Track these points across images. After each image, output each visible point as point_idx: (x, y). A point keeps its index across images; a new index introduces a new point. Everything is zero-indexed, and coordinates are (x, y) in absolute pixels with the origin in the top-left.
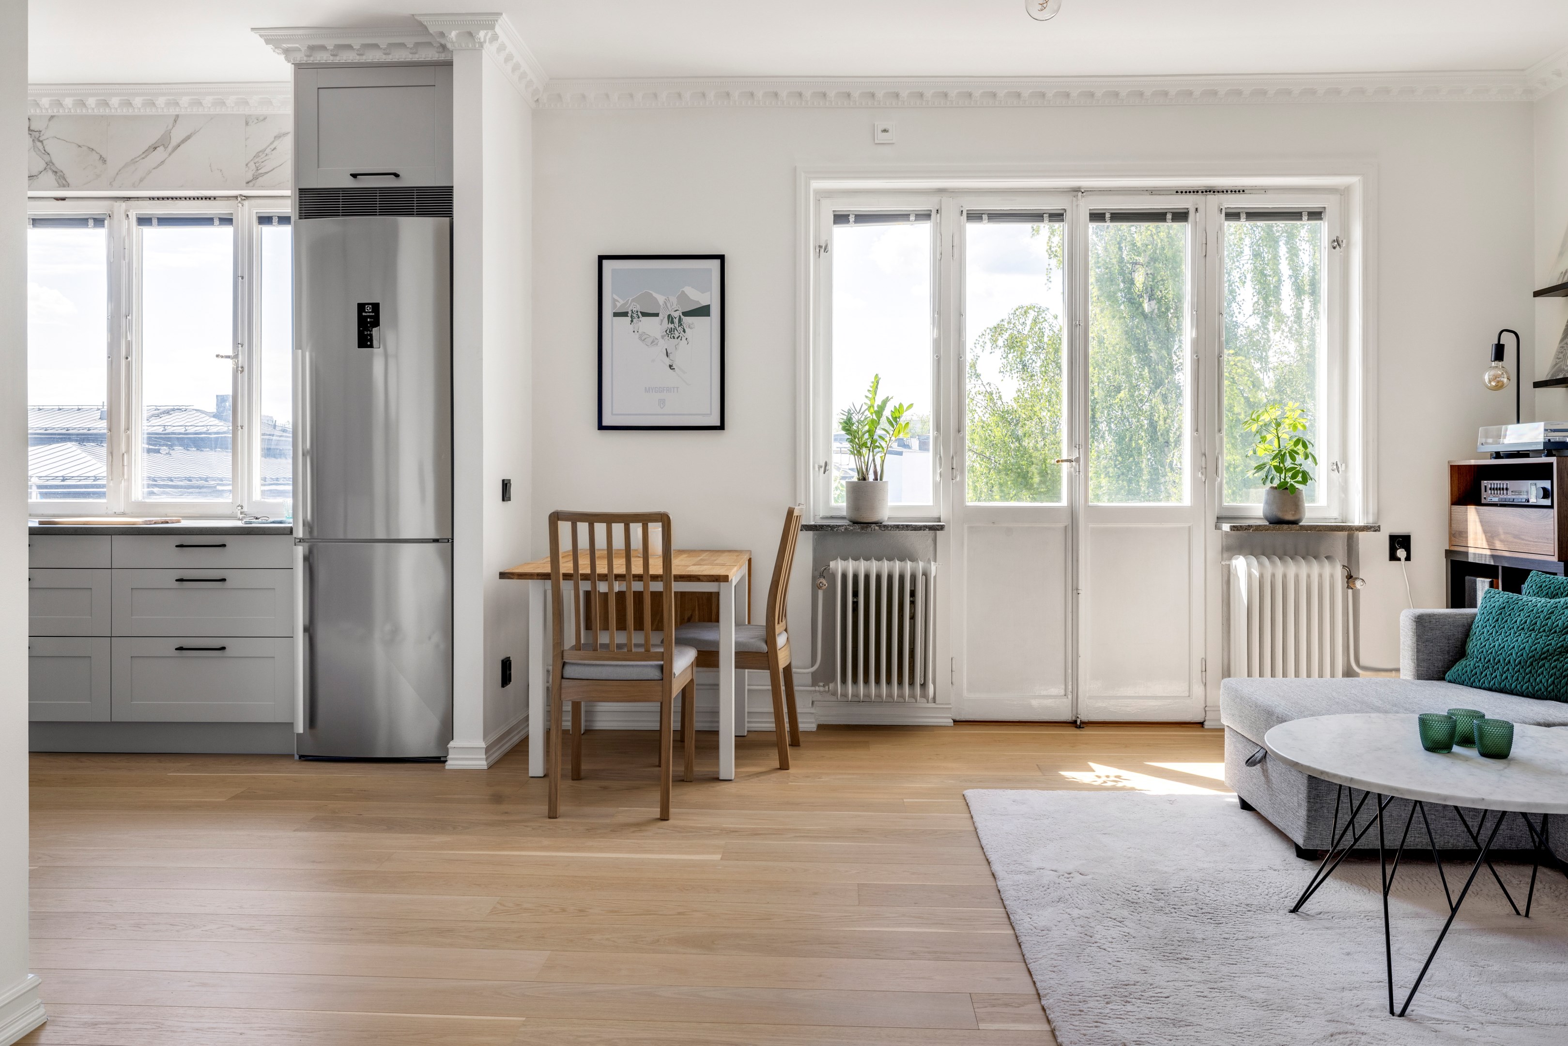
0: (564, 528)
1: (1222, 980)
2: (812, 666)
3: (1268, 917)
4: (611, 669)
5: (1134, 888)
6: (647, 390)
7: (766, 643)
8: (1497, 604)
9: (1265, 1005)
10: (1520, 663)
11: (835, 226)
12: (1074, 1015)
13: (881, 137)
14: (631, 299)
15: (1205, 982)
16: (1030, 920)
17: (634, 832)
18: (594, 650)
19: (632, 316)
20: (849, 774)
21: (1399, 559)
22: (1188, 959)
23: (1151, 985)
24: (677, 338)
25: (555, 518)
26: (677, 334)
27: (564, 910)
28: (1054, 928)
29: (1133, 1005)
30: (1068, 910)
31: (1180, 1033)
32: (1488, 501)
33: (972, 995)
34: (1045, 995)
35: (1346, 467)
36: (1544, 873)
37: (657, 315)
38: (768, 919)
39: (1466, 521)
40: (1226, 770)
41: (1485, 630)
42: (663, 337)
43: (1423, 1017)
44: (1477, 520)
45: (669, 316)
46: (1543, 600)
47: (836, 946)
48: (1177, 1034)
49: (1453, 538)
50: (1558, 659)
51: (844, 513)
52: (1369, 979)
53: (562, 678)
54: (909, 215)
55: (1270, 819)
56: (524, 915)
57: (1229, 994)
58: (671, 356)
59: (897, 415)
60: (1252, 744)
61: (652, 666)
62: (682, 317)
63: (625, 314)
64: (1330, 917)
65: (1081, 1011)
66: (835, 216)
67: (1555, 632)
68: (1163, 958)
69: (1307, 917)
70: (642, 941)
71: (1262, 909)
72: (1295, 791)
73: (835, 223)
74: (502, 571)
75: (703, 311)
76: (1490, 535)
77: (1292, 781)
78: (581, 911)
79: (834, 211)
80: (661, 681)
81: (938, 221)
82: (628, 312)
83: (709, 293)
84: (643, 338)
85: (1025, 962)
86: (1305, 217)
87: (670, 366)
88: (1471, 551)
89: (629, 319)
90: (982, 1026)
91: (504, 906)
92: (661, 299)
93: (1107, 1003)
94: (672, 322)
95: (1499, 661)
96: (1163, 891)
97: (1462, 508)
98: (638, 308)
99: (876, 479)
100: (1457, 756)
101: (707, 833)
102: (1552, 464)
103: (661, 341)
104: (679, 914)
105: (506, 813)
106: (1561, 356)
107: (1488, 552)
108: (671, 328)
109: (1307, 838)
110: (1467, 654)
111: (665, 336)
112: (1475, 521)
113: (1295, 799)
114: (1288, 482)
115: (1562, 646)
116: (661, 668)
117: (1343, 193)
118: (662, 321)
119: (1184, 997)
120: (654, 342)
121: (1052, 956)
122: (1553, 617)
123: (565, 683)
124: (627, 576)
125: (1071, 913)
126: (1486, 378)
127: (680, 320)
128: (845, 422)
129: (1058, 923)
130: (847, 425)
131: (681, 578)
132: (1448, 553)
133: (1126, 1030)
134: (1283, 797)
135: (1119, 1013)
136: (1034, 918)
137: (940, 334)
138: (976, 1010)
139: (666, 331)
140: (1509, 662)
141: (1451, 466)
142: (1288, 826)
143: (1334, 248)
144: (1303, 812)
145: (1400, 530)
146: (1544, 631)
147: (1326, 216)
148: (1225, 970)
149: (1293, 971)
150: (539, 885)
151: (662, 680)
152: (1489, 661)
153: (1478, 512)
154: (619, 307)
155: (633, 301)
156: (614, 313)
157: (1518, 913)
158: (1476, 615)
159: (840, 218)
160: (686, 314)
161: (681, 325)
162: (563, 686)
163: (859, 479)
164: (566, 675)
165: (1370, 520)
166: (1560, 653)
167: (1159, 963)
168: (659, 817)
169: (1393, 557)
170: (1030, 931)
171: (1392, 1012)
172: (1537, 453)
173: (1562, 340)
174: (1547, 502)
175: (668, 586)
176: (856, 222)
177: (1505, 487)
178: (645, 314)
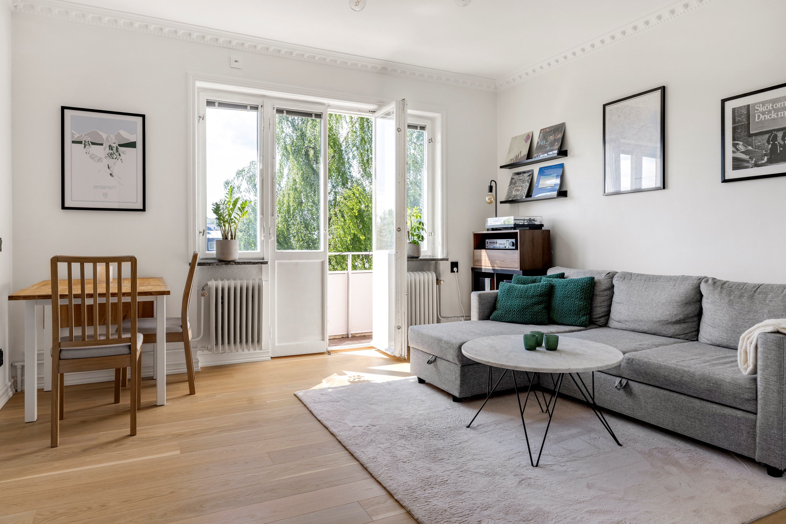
0: (62, 267)
1: (463, 466)
2: (198, 337)
3: (460, 431)
4: (95, 351)
5: (399, 429)
6: (95, 187)
7: (181, 326)
8: (506, 288)
9: (487, 474)
10: (519, 311)
11: (207, 107)
12: (414, 501)
13: (235, 65)
14: (84, 134)
15: (457, 469)
16: (364, 455)
17: (116, 446)
18: (83, 340)
19: (85, 144)
20: (230, 392)
21: (454, 272)
22: (443, 459)
23: (437, 476)
24: (115, 159)
25: (55, 261)
26: (115, 157)
27: (90, 508)
28: (378, 456)
29: (436, 488)
30: (378, 446)
31: (463, 498)
32: (489, 247)
33: (359, 502)
34: (395, 493)
35: (434, 234)
36: (539, 393)
37: (102, 144)
38: (227, 484)
39: (481, 255)
40: (411, 367)
41: (503, 298)
42: (106, 157)
43: (545, 465)
44: (486, 255)
45: (110, 146)
46: (523, 285)
47: (274, 491)
48: (463, 499)
49: (475, 263)
50: (532, 308)
51: (215, 256)
52: (515, 452)
53: (60, 359)
54: (247, 106)
55: (439, 386)
56: (60, 518)
57: (470, 473)
58: (111, 169)
59: (244, 206)
60: (427, 354)
61: (123, 346)
62: (118, 147)
63: (80, 142)
64: (483, 427)
65: (416, 498)
66: (207, 102)
67: (529, 298)
68: (433, 461)
69: (474, 428)
70: (155, 517)
71: (456, 428)
72: (454, 373)
73: (207, 105)
74: (9, 295)
75: (132, 145)
76: (492, 262)
77: (452, 369)
78: (103, 506)
79: (207, 99)
80: (130, 355)
81: (262, 111)
82: (82, 142)
83: (136, 135)
84: (92, 157)
85: (373, 477)
86: (419, 128)
87: (111, 174)
88: (483, 267)
89: (83, 145)
90: (374, 518)
91: (42, 515)
92: (104, 136)
93: (425, 490)
94: (112, 149)
95: (511, 311)
96: (412, 428)
97: (479, 250)
98: (89, 139)
99: (232, 239)
100: (538, 351)
101: (164, 439)
102: (517, 232)
103: (105, 160)
104: (171, 493)
105: (17, 449)
106: (510, 191)
107: (491, 268)
108: (111, 153)
109: (460, 393)
110: (497, 308)
111: (107, 157)
112: (485, 256)
113: (454, 376)
114: (415, 241)
115: (533, 303)
116: (130, 347)
117: (432, 120)
118: (105, 148)
119: (454, 479)
120: (100, 160)
121: (386, 471)
122: (528, 292)
123: (62, 362)
124: (107, 294)
125: (380, 446)
126: (487, 199)
127: (117, 149)
128: (216, 209)
129: (378, 454)
130: (217, 210)
131: (141, 294)
132: (473, 269)
133: (441, 502)
134: (446, 376)
135: (433, 494)
136: (366, 453)
137: (263, 167)
138: (366, 510)
139: (108, 154)
140: (515, 311)
141: (474, 234)
142: (450, 389)
143: (430, 142)
144: (458, 382)
145: (454, 260)
146: (525, 297)
147: (427, 128)
148: (460, 460)
149: (486, 455)
150: (64, 495)
151: (130, 353)
152: (507, 311)
153: (486, 251)
154: (76, 137)
155: (85, 135)
156: (72, 141)
157: (543, 412)
158: (498, 292)
159: (210, 103)
160: (121, 145)
161: (118, 151)
162: (60, 364)
163: (223, 239)
164: (62, 357)
165: (444, 256)
166: (532, 305)
167: (433, 464)
168: (130, 434)
169: (452, 271)
170: (368, 461)
171: (532, 465)
172: (511, 228)
173: (510, 186)
174: (514, 248)
175: (134, 299)
176: (219, 106)
177: (496, 242)
178: (93, 144)
